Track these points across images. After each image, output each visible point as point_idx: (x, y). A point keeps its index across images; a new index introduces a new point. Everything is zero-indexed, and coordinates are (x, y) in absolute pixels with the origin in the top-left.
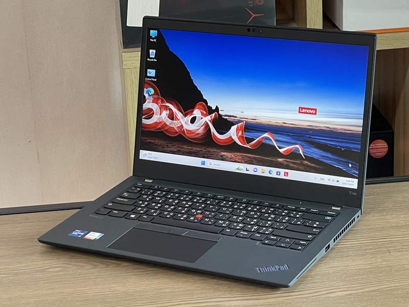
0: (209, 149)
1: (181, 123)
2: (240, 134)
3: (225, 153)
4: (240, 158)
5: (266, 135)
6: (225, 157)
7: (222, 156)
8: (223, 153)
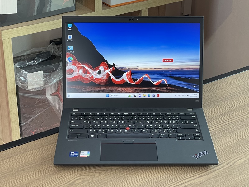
0: (111, 88)
1: (92, 75)
2: (129, 77)
3: (121, 89)
4: (130, 90)
5: (144, 76)
6: (121, 91)
7: (119, 90)
8: (119, 89)
